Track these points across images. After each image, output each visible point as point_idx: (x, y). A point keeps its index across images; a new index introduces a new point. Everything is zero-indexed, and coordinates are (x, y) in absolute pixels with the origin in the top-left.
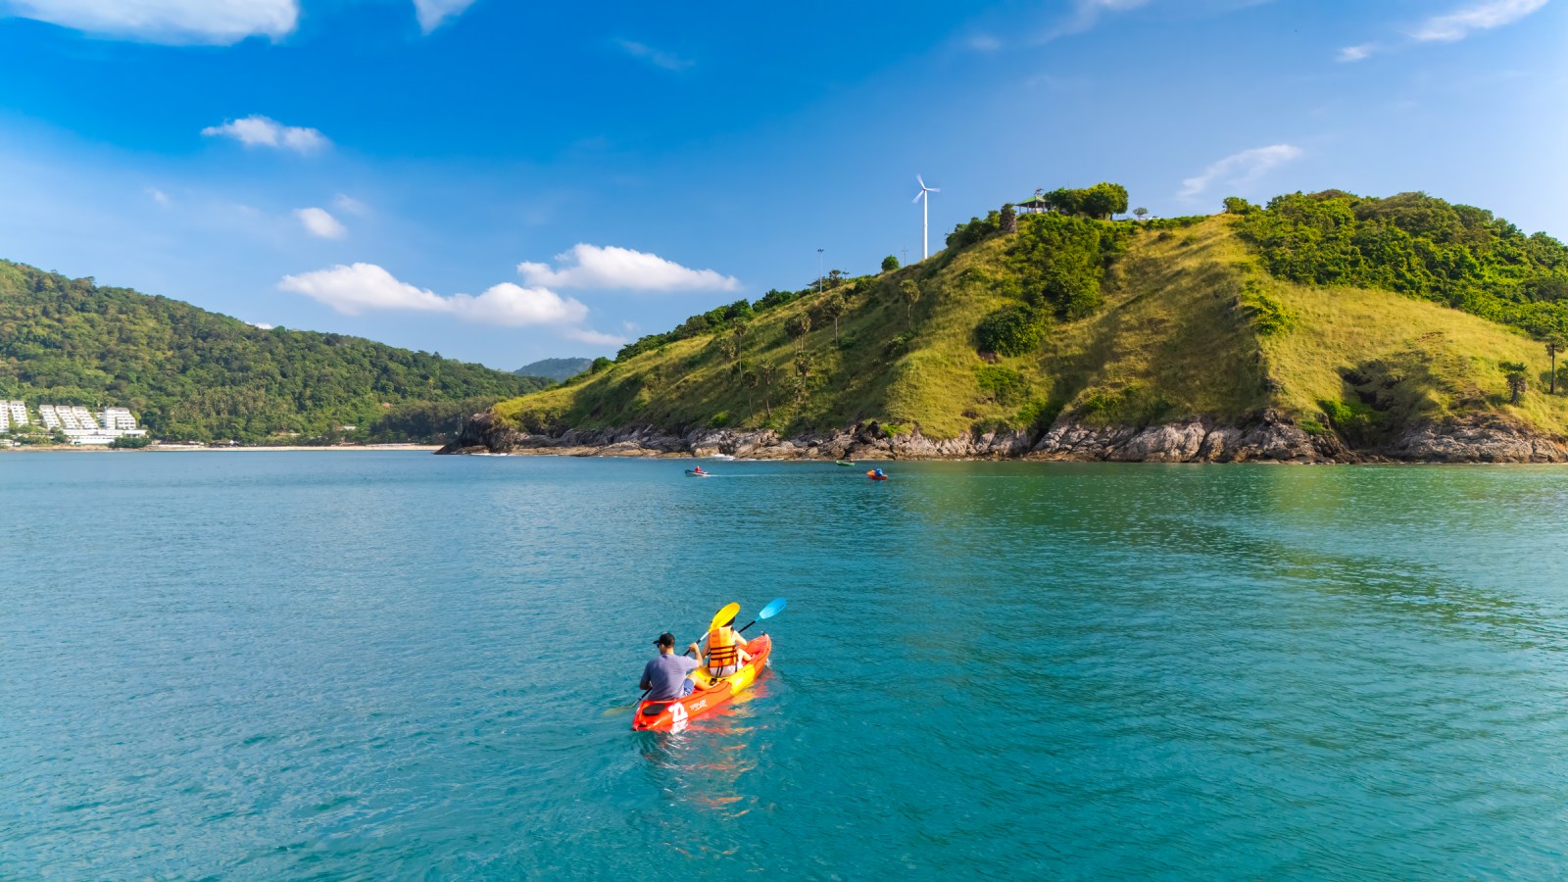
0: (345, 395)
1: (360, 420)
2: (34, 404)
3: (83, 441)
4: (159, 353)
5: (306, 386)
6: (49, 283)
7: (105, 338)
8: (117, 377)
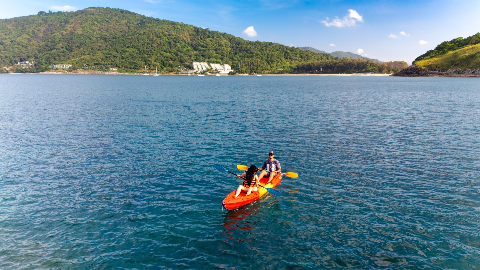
0: (278, 60)
1: (284, 67)
2: (209, 63)
3: (222, 73)
4: (228, 49)
5: (268, 58)
6: (200, 30)
7: (215, 45)
8: (222, 56)
